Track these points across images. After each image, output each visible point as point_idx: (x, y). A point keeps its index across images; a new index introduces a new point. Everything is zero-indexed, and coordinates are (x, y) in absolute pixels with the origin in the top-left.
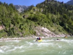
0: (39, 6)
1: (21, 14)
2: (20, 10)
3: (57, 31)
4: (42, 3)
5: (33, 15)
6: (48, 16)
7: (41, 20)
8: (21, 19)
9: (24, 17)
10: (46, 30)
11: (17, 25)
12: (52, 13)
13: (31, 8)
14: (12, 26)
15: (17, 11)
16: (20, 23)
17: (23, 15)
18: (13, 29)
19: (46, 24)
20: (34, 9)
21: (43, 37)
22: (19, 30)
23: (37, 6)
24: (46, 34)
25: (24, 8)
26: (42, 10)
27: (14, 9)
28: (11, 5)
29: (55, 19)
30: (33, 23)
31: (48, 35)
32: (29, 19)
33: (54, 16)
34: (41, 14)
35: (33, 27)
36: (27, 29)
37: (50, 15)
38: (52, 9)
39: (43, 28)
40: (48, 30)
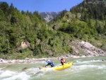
0: (74, 10)
1: (49, 24)
2: (47, 19)
4: (79, 5)
5: (66, 25)
6: (89, 24)
7: (79, 31)
8: (50, 32)
9: (53, 28)
10: (87, 45)
12: (96, 18)
13: (63, 13)
14: (38, 41)
15: (44, 20)
16: (49, 37)
17: (52, 26)
19: (87, 35)
20: (68, 16)
21: (84, 56)
22: (49, 46)
23: (71, 11)
25: (53, 16)
26: (79, 15)
27: (40, 18)
29: (102, 27)
30: (67, 36)
32: (61, 30)
33: (100, 22)
34: (78, 22)
35: (67, 42)
36: (60, 45)
37: (93, 22)
38: (95, 13)
39: (83, 42)
40: (91, 46)
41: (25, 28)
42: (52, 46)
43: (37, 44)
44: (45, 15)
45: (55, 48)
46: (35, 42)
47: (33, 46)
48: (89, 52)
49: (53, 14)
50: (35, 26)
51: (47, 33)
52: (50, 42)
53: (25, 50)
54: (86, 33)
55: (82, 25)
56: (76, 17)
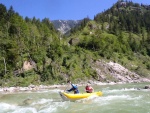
0: (100, 18)
1: (64, 37)
2: (62, 30)
3: (144, 69)
4: (107, 12)
5: (89, 38)
6: (120, 38)
7: (107, 47)
8: (65, 48)
9: (70, 42)
10: (118, 67)
11: (57, 59)
12: (129, 30)
13: (84, 23)
14: (49, 61)
15: (57, 32)
16: (64, 56)
17: (69, 39)
18: (50, 67)
19: (117, 54)
20: (91, 26)
21: (112, 83)
22: (63, 68)
23: (95, 19)
24: (119, 76)
25: (70, 25)
26: (107, 26)
27: (51, 29)
28: (46, 21)
29: (138, 43)
30: (90, 54)
31: (123, 78)
32: (81, 45)
33: (135, 36)
34: (105, 34)
35: (90, 62)
36: (79, 67)
37: (126, 36)
38: (128, 23)
39: (111, 63)
41: (30, 42)
42: (68, 67)
43: (46, 65)
44: (58, 24)
45: (72, 71)
46: (44, 62)
47: (41, 67)
49: (70, 23)
50: (45, 39)
51: (61, 49)
52: (64, 62)
54: (116, 51)
55: (111, 39)
56: (102, 28)
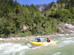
1: (42, 13)
2: (40, 9)
5: (54, 12)
7: (64, 16)
8: (42, 18)
9: (45, 15)
10: (70, 26)
11: (39, 23)
14: (35, 25)
15: (38, 10)
16: (42, 22)
17: (44, 13)
18: (36, 28)
20: (55, 6)
22: (42, 28)
26: (64, 5)
27: (35, 9)
28: (32, 6)
30: (55, 20)
32: (51, 16)
34: (63, 10)
36: (50, 27)
39: (67, 25)
41: (25, 16)
42: (44, 28)
43: (34, 27)
45: (46, 29)
46: (33, 25)
47: (31, 28)
48: (72, 31)
49: (45, 5)
50: (32, 14)
51: (41, 19)
52: (42, 25)
53: (26, 31)
54: (69, 18)
55: (66, 12)
56: (61, 6)
